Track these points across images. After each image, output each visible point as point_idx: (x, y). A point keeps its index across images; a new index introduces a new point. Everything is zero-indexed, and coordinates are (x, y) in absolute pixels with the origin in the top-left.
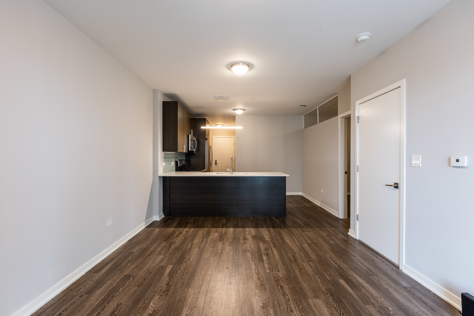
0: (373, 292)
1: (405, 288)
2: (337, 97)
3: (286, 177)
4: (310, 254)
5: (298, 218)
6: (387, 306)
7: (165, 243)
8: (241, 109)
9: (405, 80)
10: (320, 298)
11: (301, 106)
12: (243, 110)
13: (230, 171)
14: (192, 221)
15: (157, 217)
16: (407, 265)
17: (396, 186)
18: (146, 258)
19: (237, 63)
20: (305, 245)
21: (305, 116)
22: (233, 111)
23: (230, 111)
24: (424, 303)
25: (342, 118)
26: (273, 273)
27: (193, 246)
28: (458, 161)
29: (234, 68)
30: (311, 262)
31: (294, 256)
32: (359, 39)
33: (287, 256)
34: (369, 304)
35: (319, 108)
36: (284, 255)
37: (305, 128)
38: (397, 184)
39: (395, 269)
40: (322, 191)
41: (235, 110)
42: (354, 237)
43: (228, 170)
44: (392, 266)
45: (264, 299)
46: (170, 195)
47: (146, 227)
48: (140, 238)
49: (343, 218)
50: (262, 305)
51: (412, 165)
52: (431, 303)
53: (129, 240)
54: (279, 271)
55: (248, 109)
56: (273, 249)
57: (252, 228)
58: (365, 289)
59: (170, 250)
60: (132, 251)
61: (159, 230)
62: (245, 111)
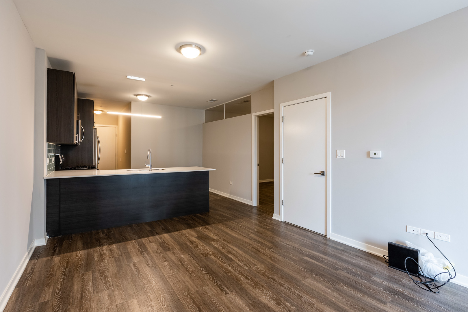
0: (331, 259)
1: (342, 250)
2: (250, 97)
3: (209, 171)
4: (263, 242)
5: (220, 211)
6: (347, 267)
7: (91, 274)
8: (145, 95)
9: (330, 92)
10: (308, 278)
11: (212, 100)
12: (148, 96)
13: (148, 167)
14: (101, 235)
15: (42, 241)
16: (332, 233)
17: (323, 174)
18: (81, 303)
19: (189, 45)
20: (252, 235)
21: (205, 110)
22: (135, 97)
23: (130, 96)
24: (360, 257)
25: (256, 116)
26: (253, 269)
27: (138, 265)
28: (375, 154)
29: (183, 50)
30: (271, 249)
31: (253, 247)
32: (307, 54)
33: (247, 248)
34: (338, 270)
35: (225, 104)
36: (245, 249)
37: (205, 123)
38: (324, 172)
39: (325, 238)
40: (231, 183)
41: (137, 95)
42: (279, 220)
43: (147, 166)
44: (322, 237)
45: (271, 296)
46: (59, 206)
47: (31, 259)
48: (35, 277)
49: (256, 206)
50: (275, 302)
51: (337, 157)
52: (363, 256)
53: (16, 287)
54: (256, 265)
55: (154, 96)
56: (229, 245)
57: (187, 229)
58: (325, 259)
59: (110, 280)
60: (42, 300)
61: (60, 257)
62: (150, 98)
